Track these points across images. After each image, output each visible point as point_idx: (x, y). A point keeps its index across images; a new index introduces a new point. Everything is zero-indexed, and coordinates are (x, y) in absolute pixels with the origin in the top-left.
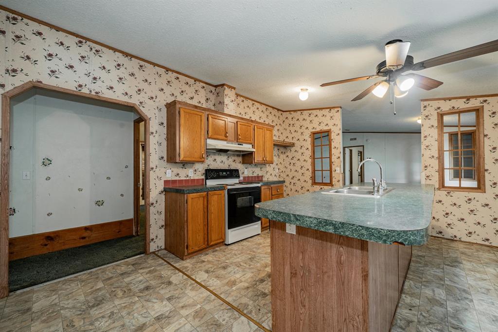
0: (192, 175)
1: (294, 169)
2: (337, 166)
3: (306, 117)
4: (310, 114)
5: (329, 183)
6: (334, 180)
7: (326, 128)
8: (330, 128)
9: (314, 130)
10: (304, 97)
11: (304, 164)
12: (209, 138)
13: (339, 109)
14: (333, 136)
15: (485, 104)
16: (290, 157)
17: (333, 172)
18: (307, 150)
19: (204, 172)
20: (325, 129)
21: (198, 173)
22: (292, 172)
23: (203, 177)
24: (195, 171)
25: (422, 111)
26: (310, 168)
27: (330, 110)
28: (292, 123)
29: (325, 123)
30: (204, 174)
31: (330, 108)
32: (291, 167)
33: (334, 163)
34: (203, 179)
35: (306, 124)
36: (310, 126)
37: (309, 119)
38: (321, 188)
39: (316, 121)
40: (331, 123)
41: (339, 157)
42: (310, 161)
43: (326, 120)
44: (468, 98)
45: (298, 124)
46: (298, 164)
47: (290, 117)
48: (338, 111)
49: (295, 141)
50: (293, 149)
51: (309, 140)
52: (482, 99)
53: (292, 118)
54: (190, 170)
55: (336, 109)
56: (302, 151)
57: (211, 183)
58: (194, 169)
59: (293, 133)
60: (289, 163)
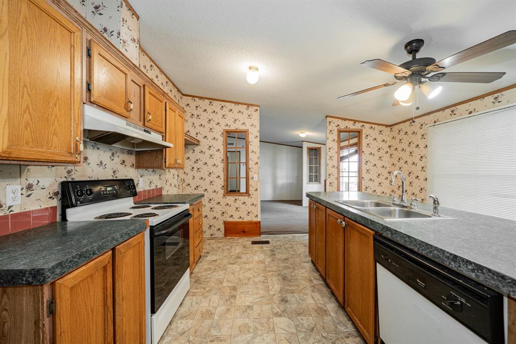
0: (19, 202)
1: (198, 175)
2: (255, 172)
3: (217, 109)
4: (222, 107)
5: (244, 193)
6: (251, 189)
7: (243, 128)
8: (246, 128)
9: (227, 128)
10: (252, 79)
11: (213, 169)
12: (92, 103)
13: (258, 108)
14: (251, 138)
15: (363, 128)
16: (193, 159)
17: (250, 180)
18: (218, 152)
19: (56, 188)
20: (241, 128)
21: (37, 193)
22: (195, 180)
23: (55, 203)
24: (30, 187)
25: (328, 125)
26: (222, 175)
27: (248, 107)
28: (196, 113)
29: (242, 122)
30: (56, 194)
31: (249, 105)
32: (195, 172)
33: (251, 170)
34: (54, 208)
35: (217, 118)
36: (223, 122)
37: (221, 113)
38: (236, 200)
39: (230, 116)
40: (248, 122)
41: (257, 163)
42: (221, 166)
43: (242, 118)
44: (355, 121)
45: (204, 117)
46: (205, 170)
47: (193, 104)
48: (257, 110)
49: (199, 138)
50: (197, 149)
51: (221, 139)
52: (362, 124)
53: (197, 107)
54: (10, 188)
55: (255, 108)
56: (211, 152)
57: (80, 215)
58: (25, 184)
59: (197, 127)
60: (191, 168)
